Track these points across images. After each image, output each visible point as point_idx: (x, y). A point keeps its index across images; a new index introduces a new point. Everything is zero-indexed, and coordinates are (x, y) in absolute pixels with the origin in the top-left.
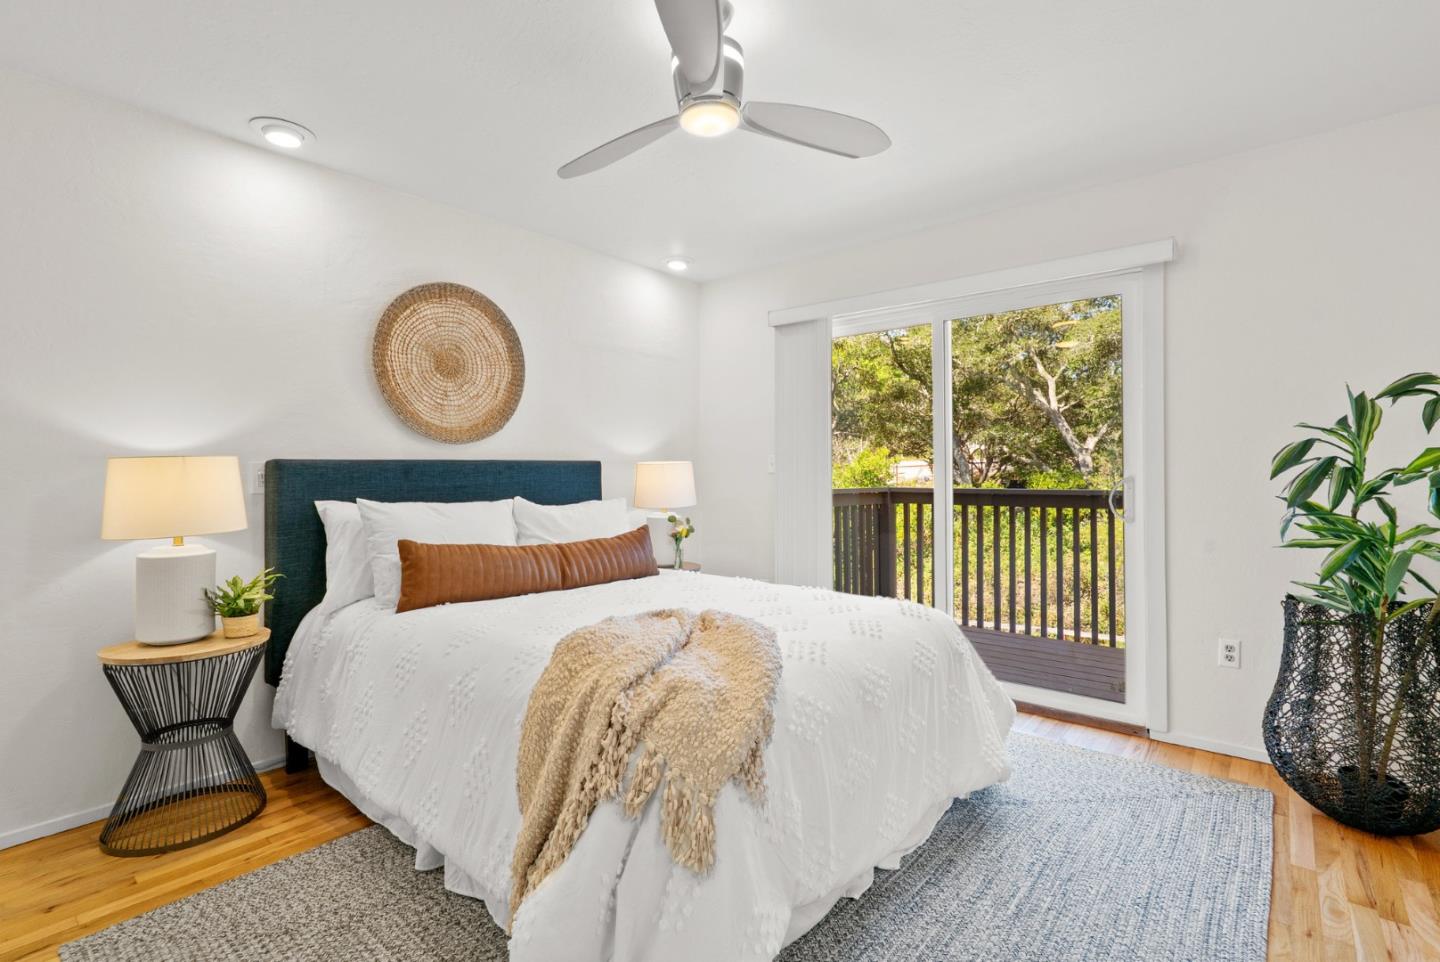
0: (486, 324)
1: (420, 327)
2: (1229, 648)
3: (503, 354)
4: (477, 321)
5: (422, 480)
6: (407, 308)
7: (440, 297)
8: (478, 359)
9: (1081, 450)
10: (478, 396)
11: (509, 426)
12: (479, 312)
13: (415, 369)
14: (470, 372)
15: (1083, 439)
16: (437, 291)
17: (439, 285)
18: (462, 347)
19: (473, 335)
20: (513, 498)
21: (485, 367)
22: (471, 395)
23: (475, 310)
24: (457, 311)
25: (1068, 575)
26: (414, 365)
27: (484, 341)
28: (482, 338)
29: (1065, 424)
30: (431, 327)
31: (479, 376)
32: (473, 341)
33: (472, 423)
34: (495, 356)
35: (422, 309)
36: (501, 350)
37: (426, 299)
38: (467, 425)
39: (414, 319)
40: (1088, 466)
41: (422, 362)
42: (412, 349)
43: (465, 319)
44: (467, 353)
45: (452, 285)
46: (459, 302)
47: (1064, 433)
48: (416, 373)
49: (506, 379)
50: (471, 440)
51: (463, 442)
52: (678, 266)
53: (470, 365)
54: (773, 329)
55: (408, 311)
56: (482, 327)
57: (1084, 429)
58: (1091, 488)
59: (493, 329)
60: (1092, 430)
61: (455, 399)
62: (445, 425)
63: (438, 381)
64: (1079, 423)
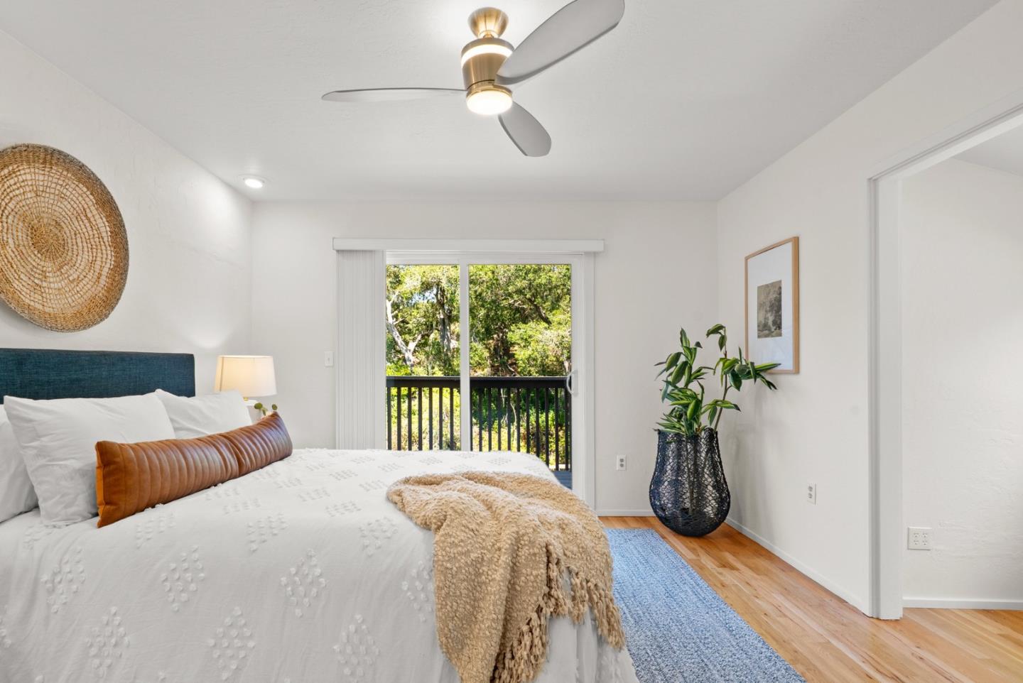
0: (90, 203)
1: (17, 192)
2: (622, 460)
3: (106, 239)
4: (80, 198)
5: (37, 373)
6: (6, 166)
7: (44, 162)
8: (79, 240)
9: (406, 351)
10: (78, 280)
11: (114, 314)
12: (85, 189)
13: (10, 241)
14: (70, 254)
15: (407, 343)
16: (42, 156)
17: (46, 149)
18: (62, 224)
19: (75, 212)
20: (154, 391)
21: (86, 249)
22: (71, 278)
23: (81, 185)
24: (61, 182)
25: (404, 432)
26: (10, 236)
27: (86, 221)
28: (84, 218)
29: (397, 333)
30: (29, 195)
31: (79, 258)
32: (74, 219)
33: (76, 309)
34: (97, 240)
35: (22, 172)
36: (104, 234)
37: (28, 162)
38: (69, 312)
39: (12, 182)
40: (410, 361)
41: (20, 234)
42: (7, 217)
43: (68, 194)
44: (68, 232)
45: (60, 153)
46: (65, 173)
47: (396, 339)
48: (12, 246)
49: (108, 265)
50: (76, 328)
51: (69, 330)
52: (254, 184)
53: (70, 245)
54: (335, 252)
55: (6, 171)
56: (86, 206)
57: (407, 337)
58: (413, 375)
59: (97, 209)
60: (411, 338)
61: (54, 282)
62: (47, 310)
63: (35, 259)
64: (405, 333)
